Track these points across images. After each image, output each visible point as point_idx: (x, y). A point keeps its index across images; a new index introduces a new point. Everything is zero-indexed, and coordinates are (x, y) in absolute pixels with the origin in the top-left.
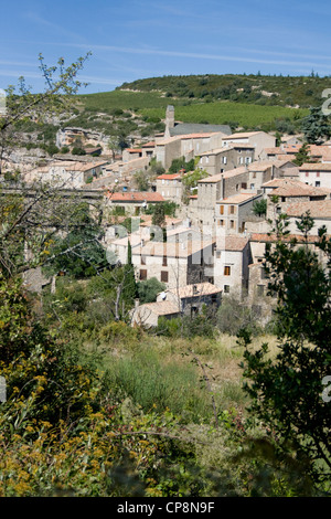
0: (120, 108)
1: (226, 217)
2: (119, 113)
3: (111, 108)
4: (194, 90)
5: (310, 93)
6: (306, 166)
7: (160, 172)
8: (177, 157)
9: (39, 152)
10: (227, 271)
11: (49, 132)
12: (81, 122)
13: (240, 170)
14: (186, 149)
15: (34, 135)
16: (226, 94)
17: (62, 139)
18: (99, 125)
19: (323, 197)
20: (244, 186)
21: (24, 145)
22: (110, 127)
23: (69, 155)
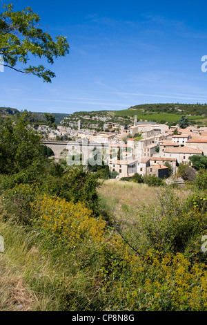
0: (126, 115)
1: (146, 153)
2: (126, 117)
3: (124, 115)
4: (155, 109)
5: (195, 110)
6: (174, 136)
7: (131, 137)
8: (137, 133)
9: (94, 131)
10: (141, 169)
11: (101, 124)
12: (112, 121)
13: (153, 137)
14: (140, 130)
15: (97, 125)
16: (165, 110)
17: (105, 126)
18: (118, 122)
19: (178, 146)
20: (153, 142)
21: (89, 128)
22: (122, 122)
23: (104, 132)
